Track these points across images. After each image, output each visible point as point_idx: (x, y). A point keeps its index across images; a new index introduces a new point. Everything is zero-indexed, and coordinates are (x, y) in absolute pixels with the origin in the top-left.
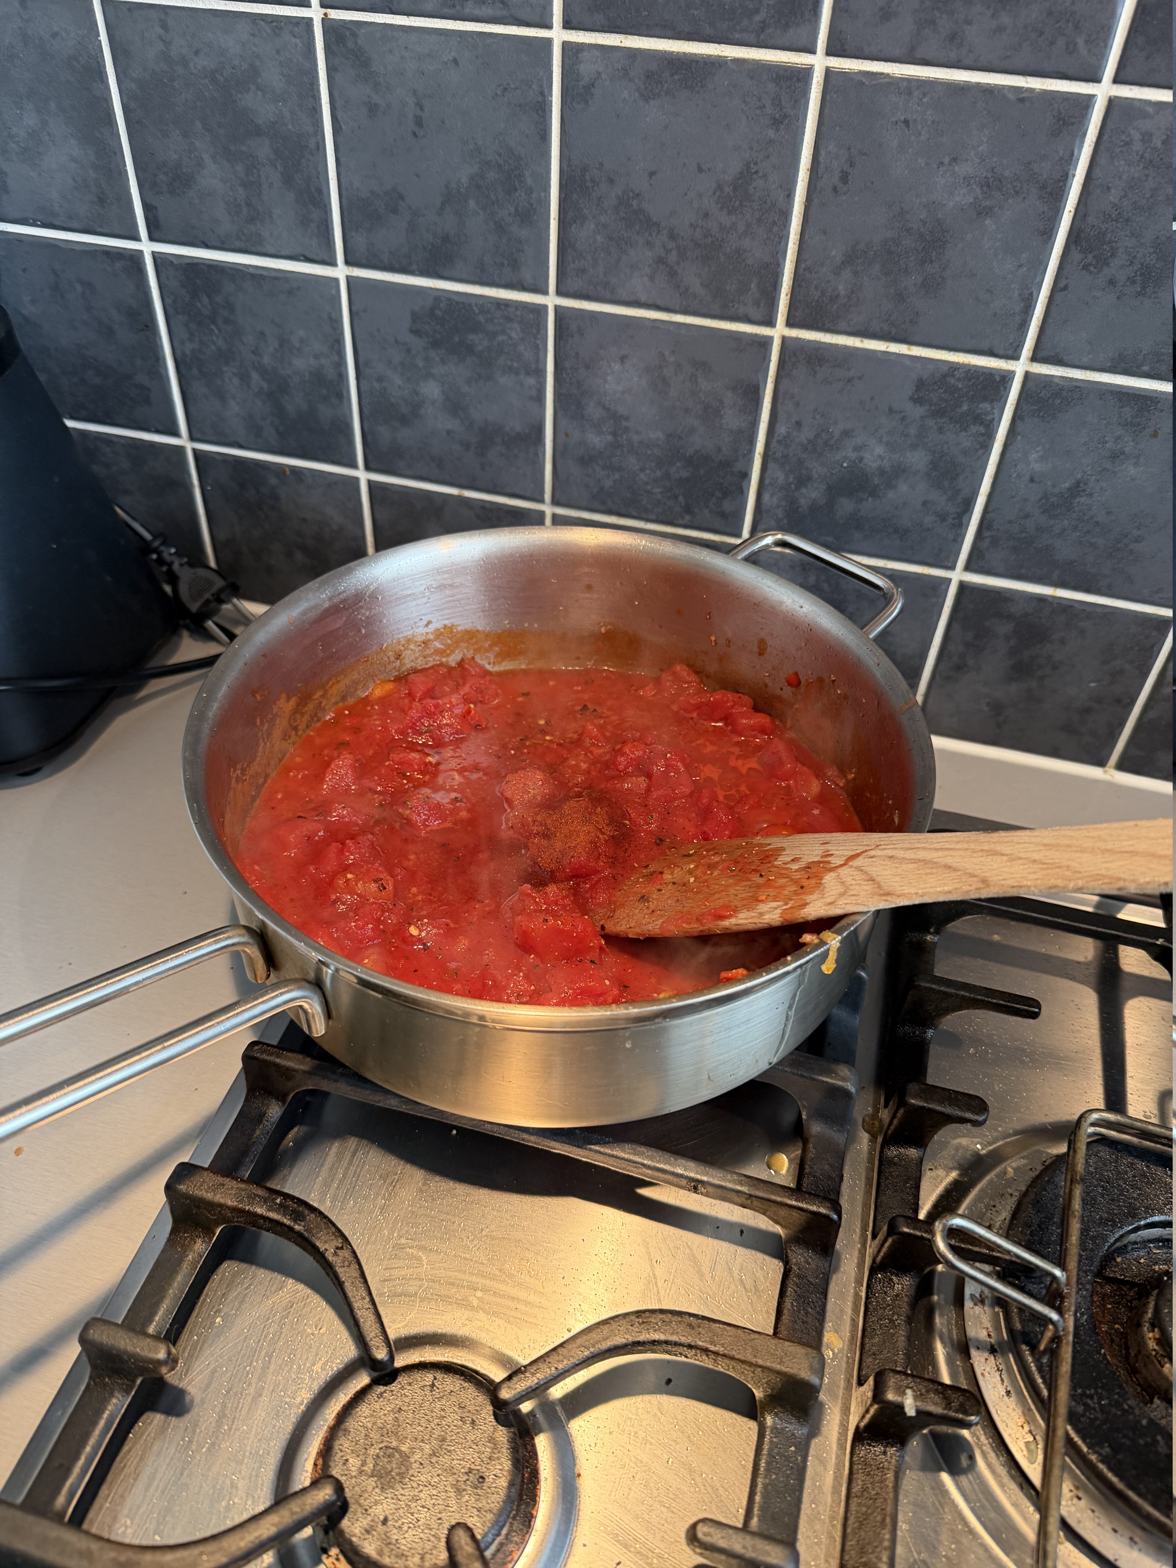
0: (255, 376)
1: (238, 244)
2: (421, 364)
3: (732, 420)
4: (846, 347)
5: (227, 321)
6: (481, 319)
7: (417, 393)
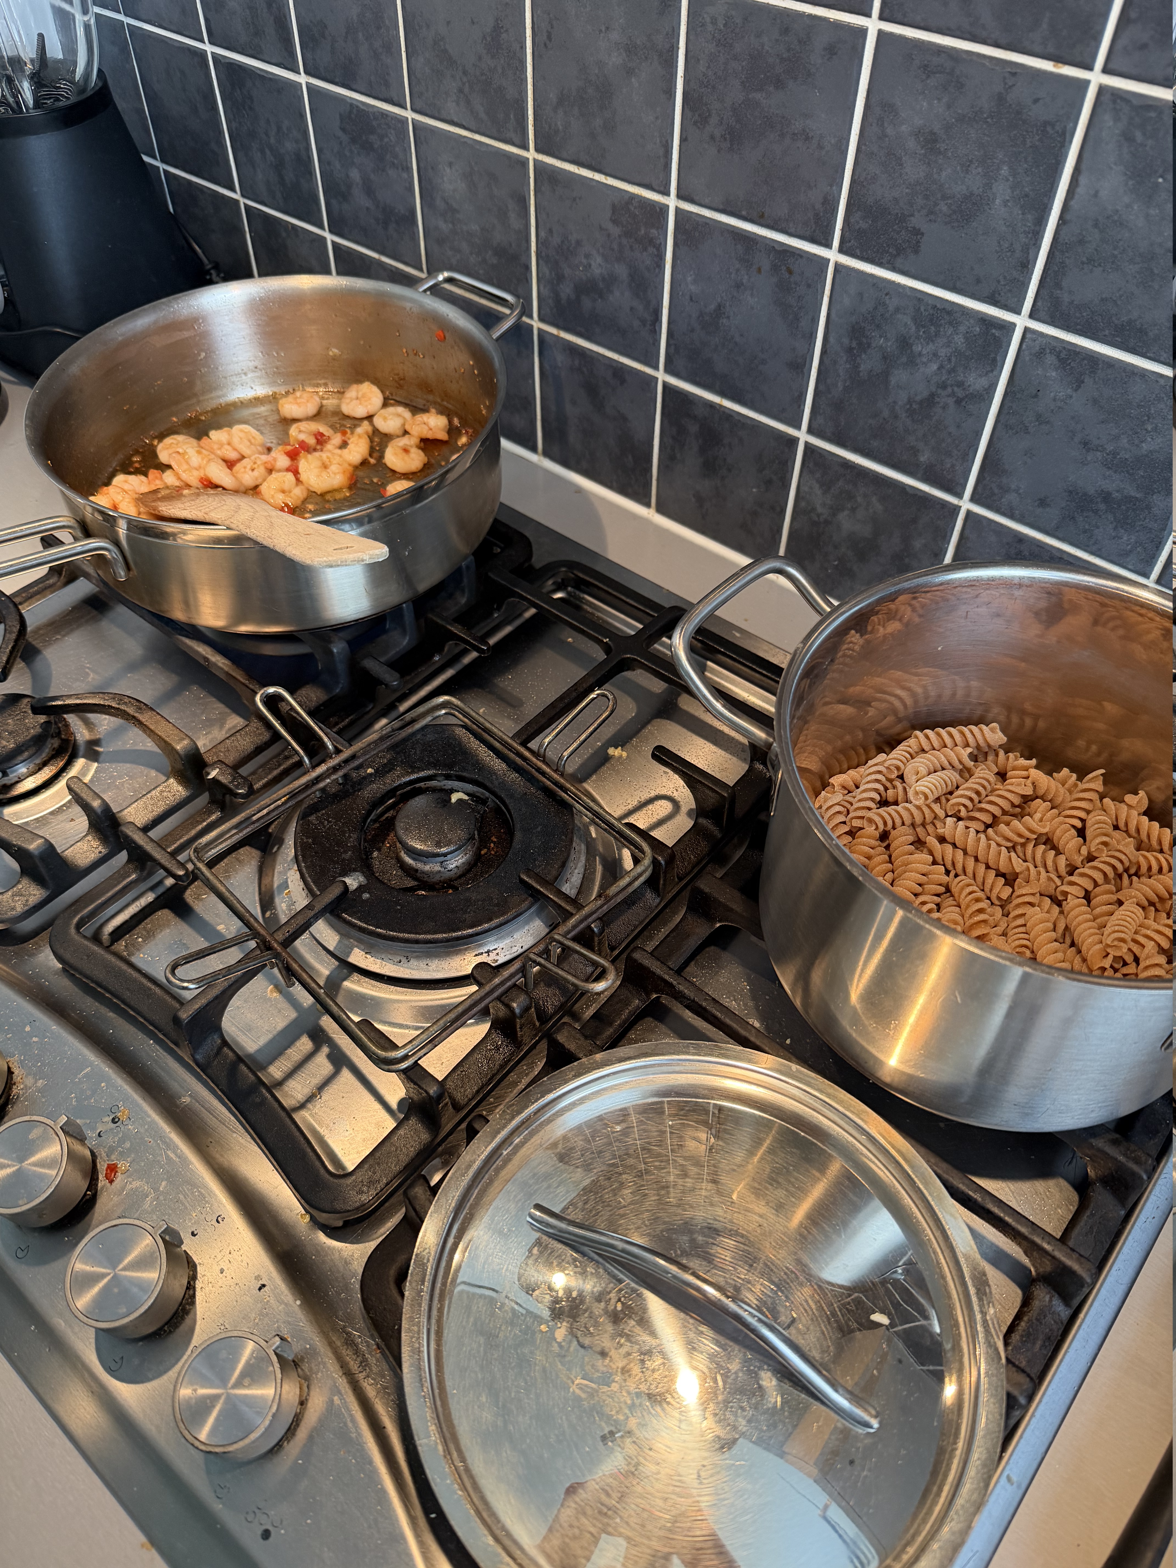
0: (268, 152)
1: (251, 52)
2: (348, 154)
3: (515, 222)
4: (570, 172)
5: (251, 108)
6: (374, 123)
7: (348, 176)
